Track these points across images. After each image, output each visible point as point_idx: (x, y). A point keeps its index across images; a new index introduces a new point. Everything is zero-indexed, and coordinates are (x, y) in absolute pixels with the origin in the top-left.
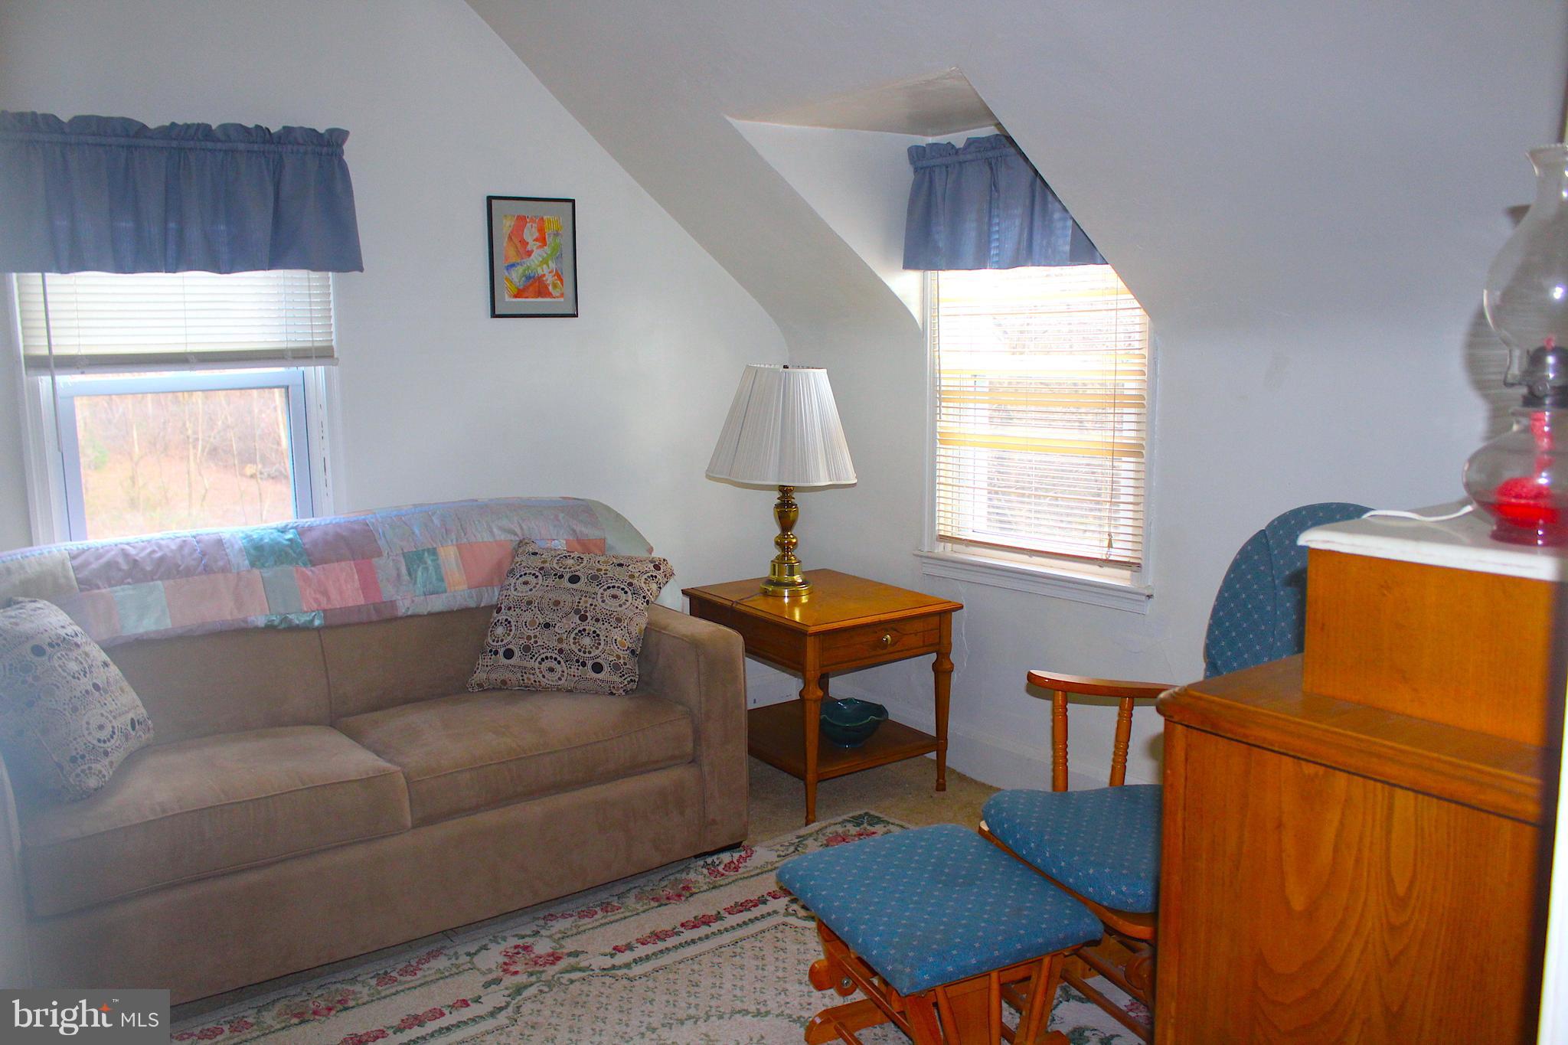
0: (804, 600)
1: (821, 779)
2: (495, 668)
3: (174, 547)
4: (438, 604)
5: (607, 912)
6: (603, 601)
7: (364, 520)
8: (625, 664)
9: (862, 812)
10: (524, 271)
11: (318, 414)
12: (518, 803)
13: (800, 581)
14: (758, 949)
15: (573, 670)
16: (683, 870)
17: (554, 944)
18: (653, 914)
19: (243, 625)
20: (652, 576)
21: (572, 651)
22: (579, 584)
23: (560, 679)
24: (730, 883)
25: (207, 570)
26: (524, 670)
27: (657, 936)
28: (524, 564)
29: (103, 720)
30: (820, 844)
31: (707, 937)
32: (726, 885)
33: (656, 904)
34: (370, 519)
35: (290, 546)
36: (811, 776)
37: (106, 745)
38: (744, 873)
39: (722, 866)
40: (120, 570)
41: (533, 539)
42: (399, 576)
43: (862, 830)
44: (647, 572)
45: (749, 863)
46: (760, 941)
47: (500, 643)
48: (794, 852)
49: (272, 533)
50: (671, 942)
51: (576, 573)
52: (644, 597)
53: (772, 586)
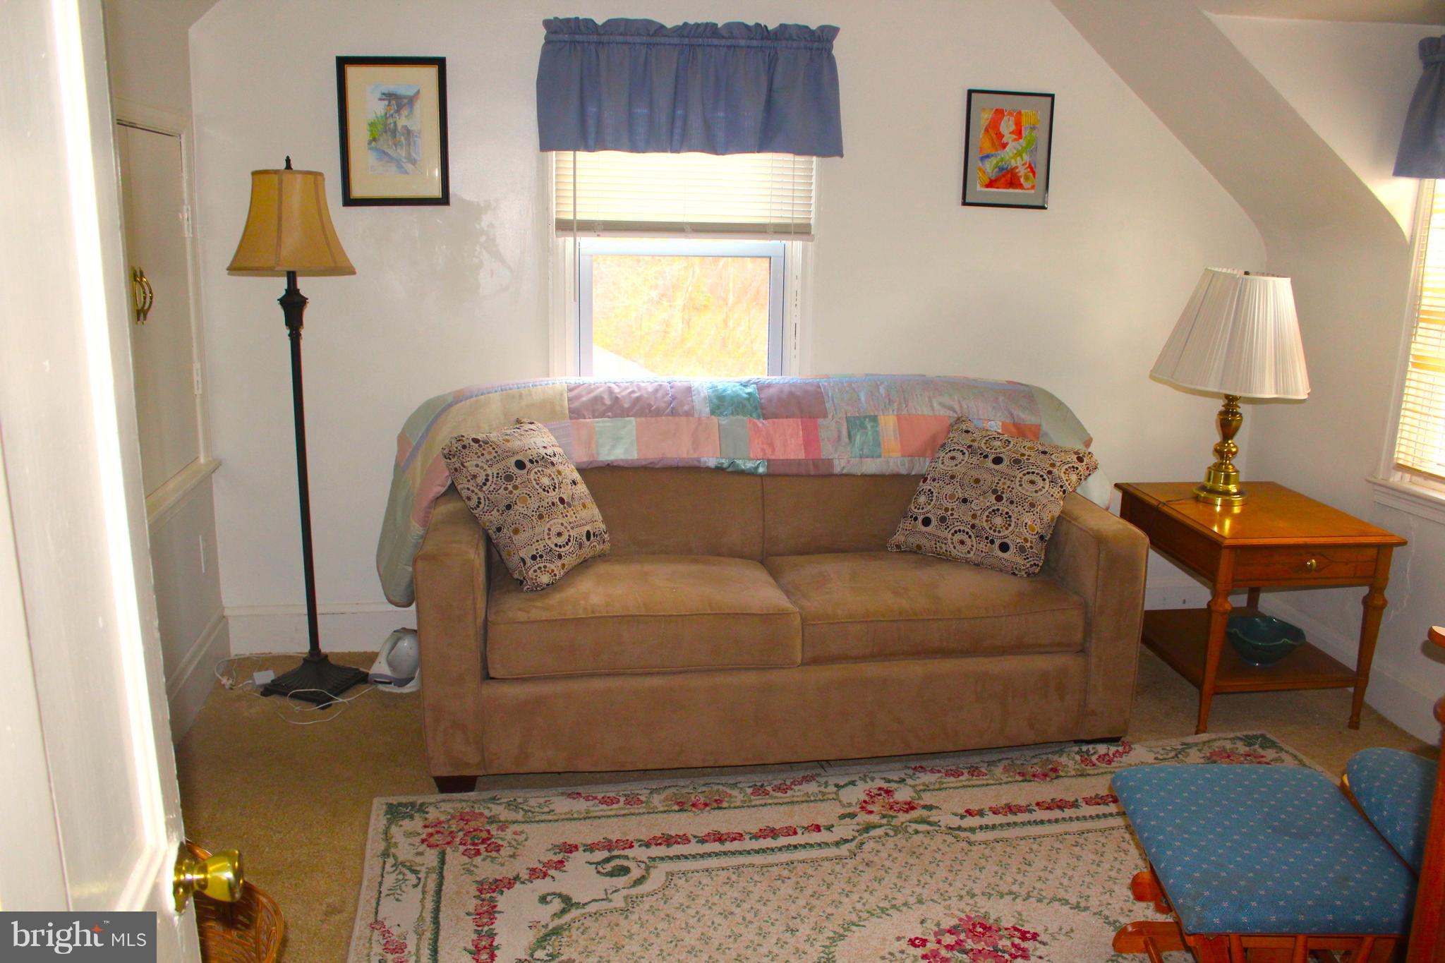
0: (1236, 510)
1: (1217, 692)
2: (913, 532)
3: (650, 390)
4: (871, 466)
5: (973, 775)
6: (1021, 485)
7: (818, 383)
8: (1031, 548)
9: (1259, 733)
10: (998, 163)
11: (794, 285)
12: (903, 660)
13: (1234, 490)
14: (1100, 844)
15: (982, 546)
16: (1057, 752)
17: (915, 795)
18: (1015, 787)
19: (696, 463)
20: (1073, 467)
21: (983, 529)
22: (1001, 465)
23: (969, 552)
24: (1098, 774)
25: (674, 413)
26: (938, 539)
27: (1010, 809)
28: (955, 440)
29: (562, 529)
30: (1203, 755)
31: (1057, 821)
32: (1094, 775)
33: (1020, 778)
34: (824, 382)
35: (748, 399)
36: (1207, 687)
37: (561, 550)
38: (1116, 768)
39: (1096, 756)
40: (604, 404)
41: (971, 417)
42: (839, 438)
43: (1252, 752)
44: (1069, 463)
45: (1125, 759)
46: (1106, 837)
47: (920, 511)
48: (1173, 758)
49: (735, 386)
50: (1021, 817)
51: (1000, 455)
52: (1061, 487)
53: (1204, 493)
